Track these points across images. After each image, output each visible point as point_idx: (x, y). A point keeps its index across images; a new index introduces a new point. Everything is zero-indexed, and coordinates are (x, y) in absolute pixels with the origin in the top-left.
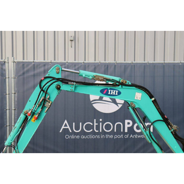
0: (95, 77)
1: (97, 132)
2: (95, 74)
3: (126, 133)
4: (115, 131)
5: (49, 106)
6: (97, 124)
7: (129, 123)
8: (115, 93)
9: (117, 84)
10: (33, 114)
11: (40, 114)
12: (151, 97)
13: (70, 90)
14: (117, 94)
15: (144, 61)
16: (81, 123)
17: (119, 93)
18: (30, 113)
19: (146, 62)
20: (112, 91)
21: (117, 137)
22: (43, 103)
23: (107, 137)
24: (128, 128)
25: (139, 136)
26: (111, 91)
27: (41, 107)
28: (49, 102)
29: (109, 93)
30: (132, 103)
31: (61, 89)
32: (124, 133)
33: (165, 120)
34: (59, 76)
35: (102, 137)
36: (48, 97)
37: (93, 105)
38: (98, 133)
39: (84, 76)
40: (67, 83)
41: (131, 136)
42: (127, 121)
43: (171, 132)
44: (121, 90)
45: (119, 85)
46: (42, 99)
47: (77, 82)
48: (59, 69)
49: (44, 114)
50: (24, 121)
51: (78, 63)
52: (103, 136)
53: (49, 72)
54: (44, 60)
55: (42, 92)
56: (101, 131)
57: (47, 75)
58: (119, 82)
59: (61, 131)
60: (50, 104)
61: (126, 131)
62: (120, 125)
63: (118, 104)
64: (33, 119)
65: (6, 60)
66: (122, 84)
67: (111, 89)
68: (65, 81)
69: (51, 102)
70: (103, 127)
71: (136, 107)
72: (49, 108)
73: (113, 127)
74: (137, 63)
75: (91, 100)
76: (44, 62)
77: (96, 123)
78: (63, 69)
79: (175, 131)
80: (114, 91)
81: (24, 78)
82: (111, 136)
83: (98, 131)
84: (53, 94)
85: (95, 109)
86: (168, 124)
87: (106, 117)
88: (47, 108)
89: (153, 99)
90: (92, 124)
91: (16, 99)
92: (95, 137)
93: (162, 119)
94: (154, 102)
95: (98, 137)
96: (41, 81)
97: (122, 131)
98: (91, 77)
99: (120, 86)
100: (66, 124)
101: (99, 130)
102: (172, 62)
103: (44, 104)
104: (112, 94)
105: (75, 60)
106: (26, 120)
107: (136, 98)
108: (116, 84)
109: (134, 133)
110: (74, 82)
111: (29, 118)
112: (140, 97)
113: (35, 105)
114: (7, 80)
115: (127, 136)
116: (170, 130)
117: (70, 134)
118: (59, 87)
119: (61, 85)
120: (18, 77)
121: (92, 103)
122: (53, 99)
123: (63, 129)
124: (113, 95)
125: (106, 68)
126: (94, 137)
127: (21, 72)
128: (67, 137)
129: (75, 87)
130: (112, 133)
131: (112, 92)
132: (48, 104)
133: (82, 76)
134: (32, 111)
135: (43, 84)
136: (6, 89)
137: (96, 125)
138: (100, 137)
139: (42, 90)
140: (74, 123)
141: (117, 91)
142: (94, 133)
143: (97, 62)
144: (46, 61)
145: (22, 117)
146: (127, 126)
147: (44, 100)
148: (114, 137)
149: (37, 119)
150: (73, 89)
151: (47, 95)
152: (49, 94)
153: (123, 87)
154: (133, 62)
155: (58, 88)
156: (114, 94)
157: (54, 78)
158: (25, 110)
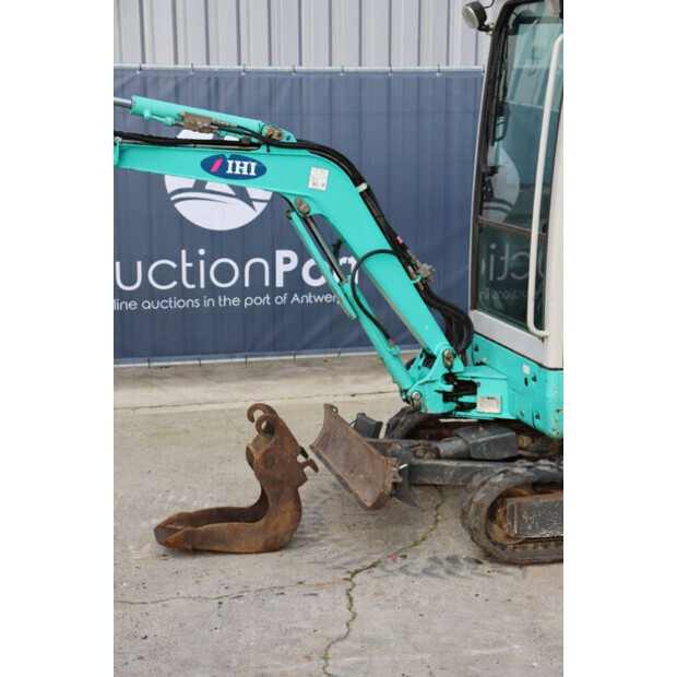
0: (183, 118)
1: (192, 290)
2: (182, 109)
3: (281, 291)
4: (247, 284)
6: (190, 265)
7: (287, 261)
8: (249, 171)
9: (254, 140)
12: (357, 179)
14: (253, 173)
15: (330, 64)
16: (139, 264)
17: (261, 170)
19: (336, 68)
20: (238, 163)
21: (254, 301)
23: (222, 302)
24: (286, 274)
25: (319, 299)
26: (234, 165)
29: (230, 171)
30: (300, 200)
32: (273, 290)
33: (399, 250)
35: (206, 303)
37: (177, 205)
38: (196, 294)
39: (147, 114)
41: (296, 297)
42: (280, 254)
43: (416, 285)
44: (264, 160)
45: (258, 146)
52: (211, 302)
56: (202, 286)
58: (258, 135)
61: (280, 283)
62: (261, 265)
63: (255, 203)
66: (270, 142)
67: (233, 158)
70: (208, 273)
71: (312, 213)
73: (242, 274)
74: (309, 73)
75: (169, 191)
77: (188, 261)
79: (425, 281)
80: (246, 163)
82: (235, 301)
83: (193, 286)
85: (181, 218)
86: (406, 262)
87: (219, 242)
89: (363, 187)
90: (174, 265)
93: (388, 247)
94: (367, 196)
95: (196, 303)
97: (267, 284)
98: (169, 120)
99: (263, 149)
101: (198, 284)
102: (414, 67)
104: (237, 172)
107: (310, 186)
108: (250, 141)
109: (303, 288)
112: (325, 181)
115: (284, 299)
116: (411, 278)
121: (173, 198)
124: (241, 177)
125: (214, 88)
126: (181, 304)
130: (238, 290)
131: (238, 167)
133: (143, 116)
137: (187, 268)
138: (201, 302)
141: (253, 165)
142: (181, 292)
143: (181, 66)
146: (281, 269)
148: (242, 303)
153: (274, 150)
154: (297, 68)
156: (245, 173)
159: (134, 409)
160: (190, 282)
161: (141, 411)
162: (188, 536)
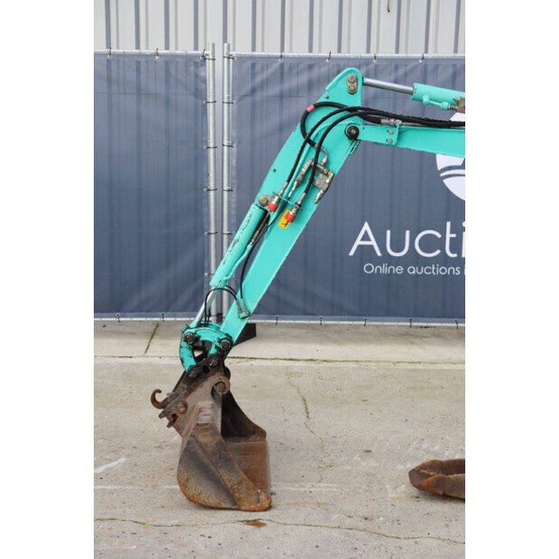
5: (325, 187)
6: (454, 236)
10: (283, 206)
11: (300, 208)
13: (384, 142)
16: (408, 233)
18: (274, 202)
22: (309, 175)
27: (304, 187)
28: (327, 175)
31: (359, 138)
34: (356, 101)
36: (324, 161)
37: (446, 182)
39: (426, 100)
40: (378, 122)
46: (306, 166)
47: (404, 119)
48: (357, 80)
49: (311, 208)
50: (259, 224)
51: (407, 60)
53: (327, 88)
54: (311, 50)
55: (308, 145)
57: (322, 99)
59: (352, 253)
60: (328, 181)
64: (283, 220)
65: (209, 52)
68: (371, 116)
69: (331, 175)
72: (325, 192)
75: (439, 168)
76: (310, 58)
77: (451, 232)
78: (367, 80)
81: (253, 104)
83: (455, 255)
84: (338, 151)
88: (322, 191)
90: (439, 236)
91: (234, 162)
92: (448, 271)
96: (307, 114)
98: (445, 105)
100: (366, 232)
103: (312, 180)
105: (397, 52)
106: (263, 224)
110: (396, 117)
111: (273, 216)
113: (289, 181)
114: (210, 106)
117: (378, 261)
118: (354, 132)
119: (360, 128)
120: (239, 101)
121: (442, 175)
122: (336, 166)
123: (359, 246)
127: (248, 87)
128: (369, 268)
129: (400, 133)
132: (322, 181)
133: (421, 101)
134: (280, 199)
135: (310, 124)
136: (206, 134)
137: (451, 239)
139: (308, 140)
140: (389, 232)
144: (315, 53)
145: (254, 213)
147: (314, 169)
149: (293, 219)
150: (394, 138)
151: (321, 154)
152: (326, 153)
155: (353, 135)
157: (341, 108)
158: (260, 196)
159: (394, 363)
160: (452, 251)
161: (401, 366)
162: (439, 482)
